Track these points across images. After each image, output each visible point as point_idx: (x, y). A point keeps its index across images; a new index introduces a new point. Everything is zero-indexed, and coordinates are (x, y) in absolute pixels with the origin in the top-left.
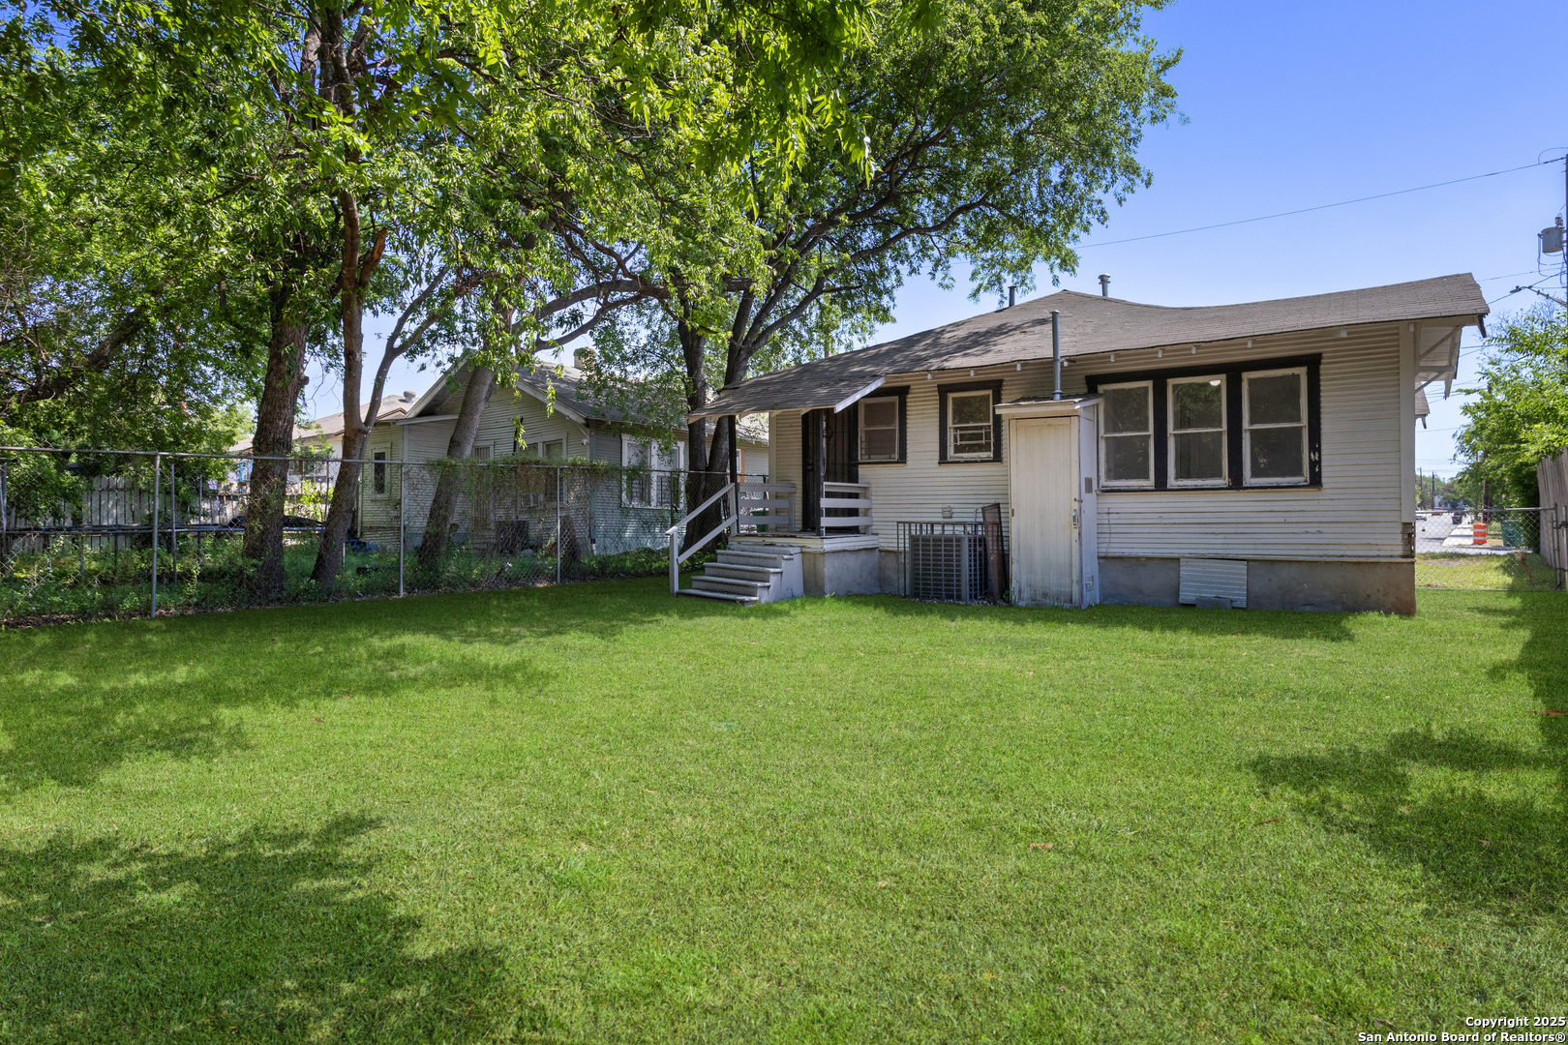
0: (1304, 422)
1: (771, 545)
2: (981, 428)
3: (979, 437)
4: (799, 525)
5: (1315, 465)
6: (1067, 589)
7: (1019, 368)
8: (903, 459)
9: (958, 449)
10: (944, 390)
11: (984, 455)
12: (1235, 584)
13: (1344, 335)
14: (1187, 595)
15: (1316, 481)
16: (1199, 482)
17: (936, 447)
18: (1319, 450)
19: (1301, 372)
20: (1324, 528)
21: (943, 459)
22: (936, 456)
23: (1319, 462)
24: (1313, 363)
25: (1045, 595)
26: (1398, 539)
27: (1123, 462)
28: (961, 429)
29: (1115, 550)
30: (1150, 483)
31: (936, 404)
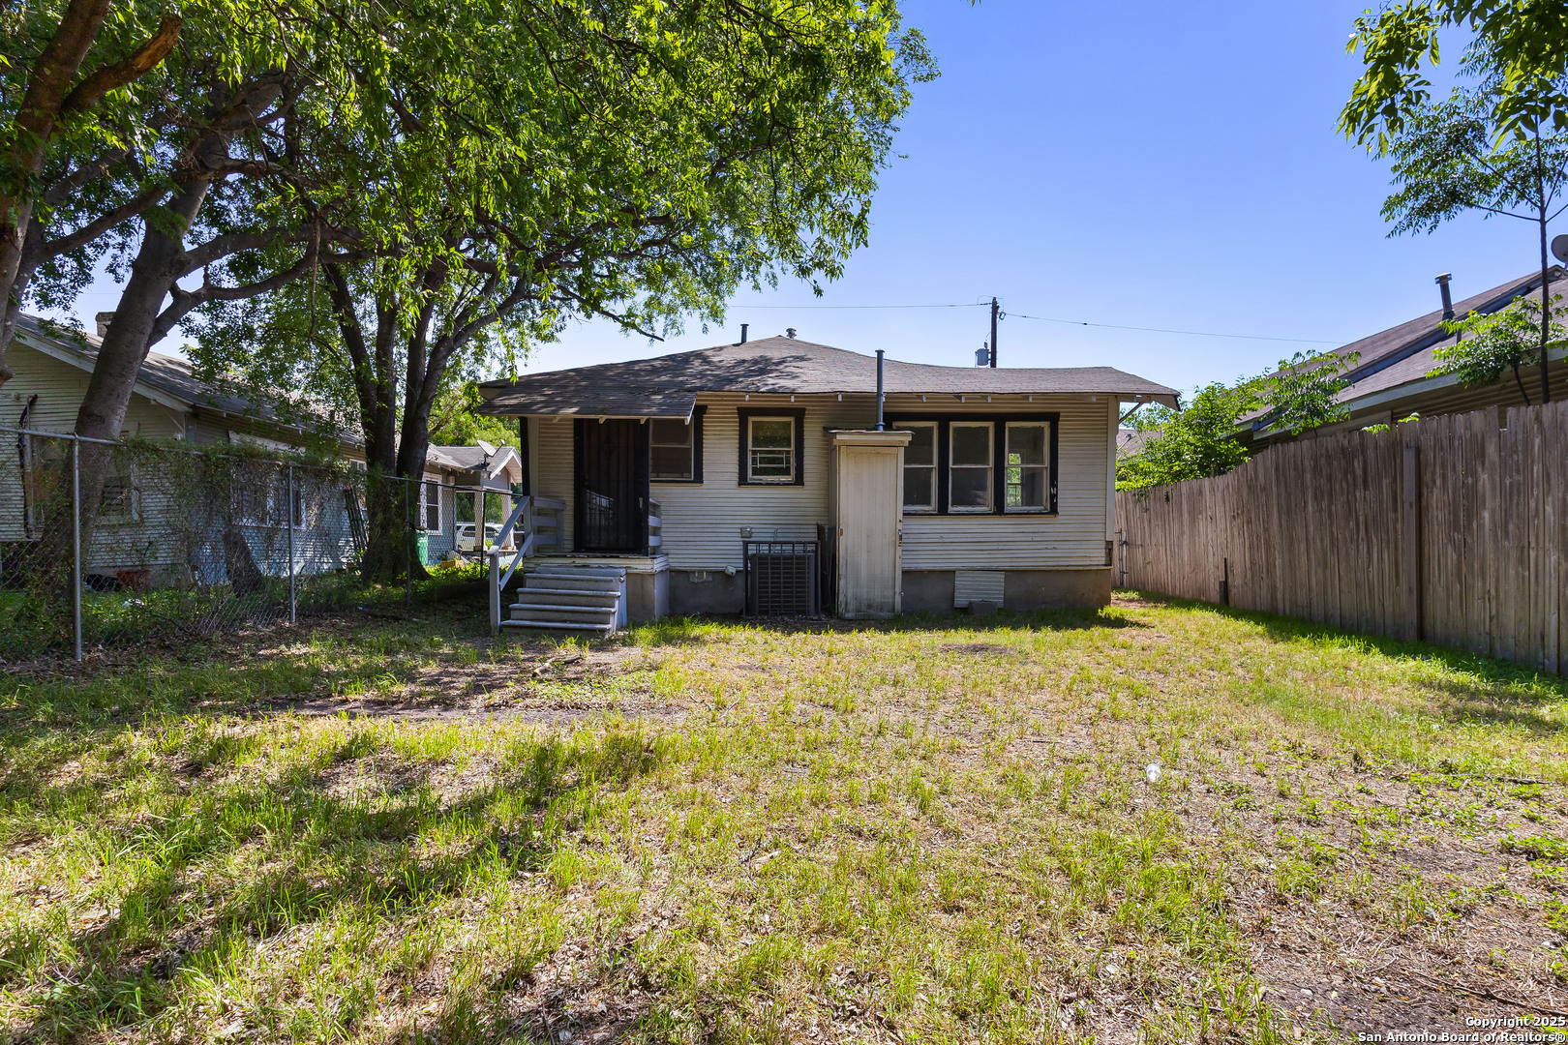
0: (1047, 464)
1: (584, 566)
2: (780, 452)
3: (780, 461)
4: (569, 545)
5: (1054, 497)
6: (890, 600)
7: (840, 399)
8: (699, 479)
9: (756, 472)
10: (744, 413)
11: (783, 479)
12: (994, 590)
13: (1094, 400)
14: (961, 600)
15: (1054, 510)
16: (970, 509)
17: (735, 468)
18: (1056, 486)
19: (1045, 425)
20: (1058, 545)
21: (743, 480)
22: (735, 477)
23: (1056, 495)
24: (1053, 418)
25: (869, 606)
26: (1103, 552)
27: (915, 491)
28: (760, 452)
29: (913, 566)
30: (933, 507)
31: (736, 426)
